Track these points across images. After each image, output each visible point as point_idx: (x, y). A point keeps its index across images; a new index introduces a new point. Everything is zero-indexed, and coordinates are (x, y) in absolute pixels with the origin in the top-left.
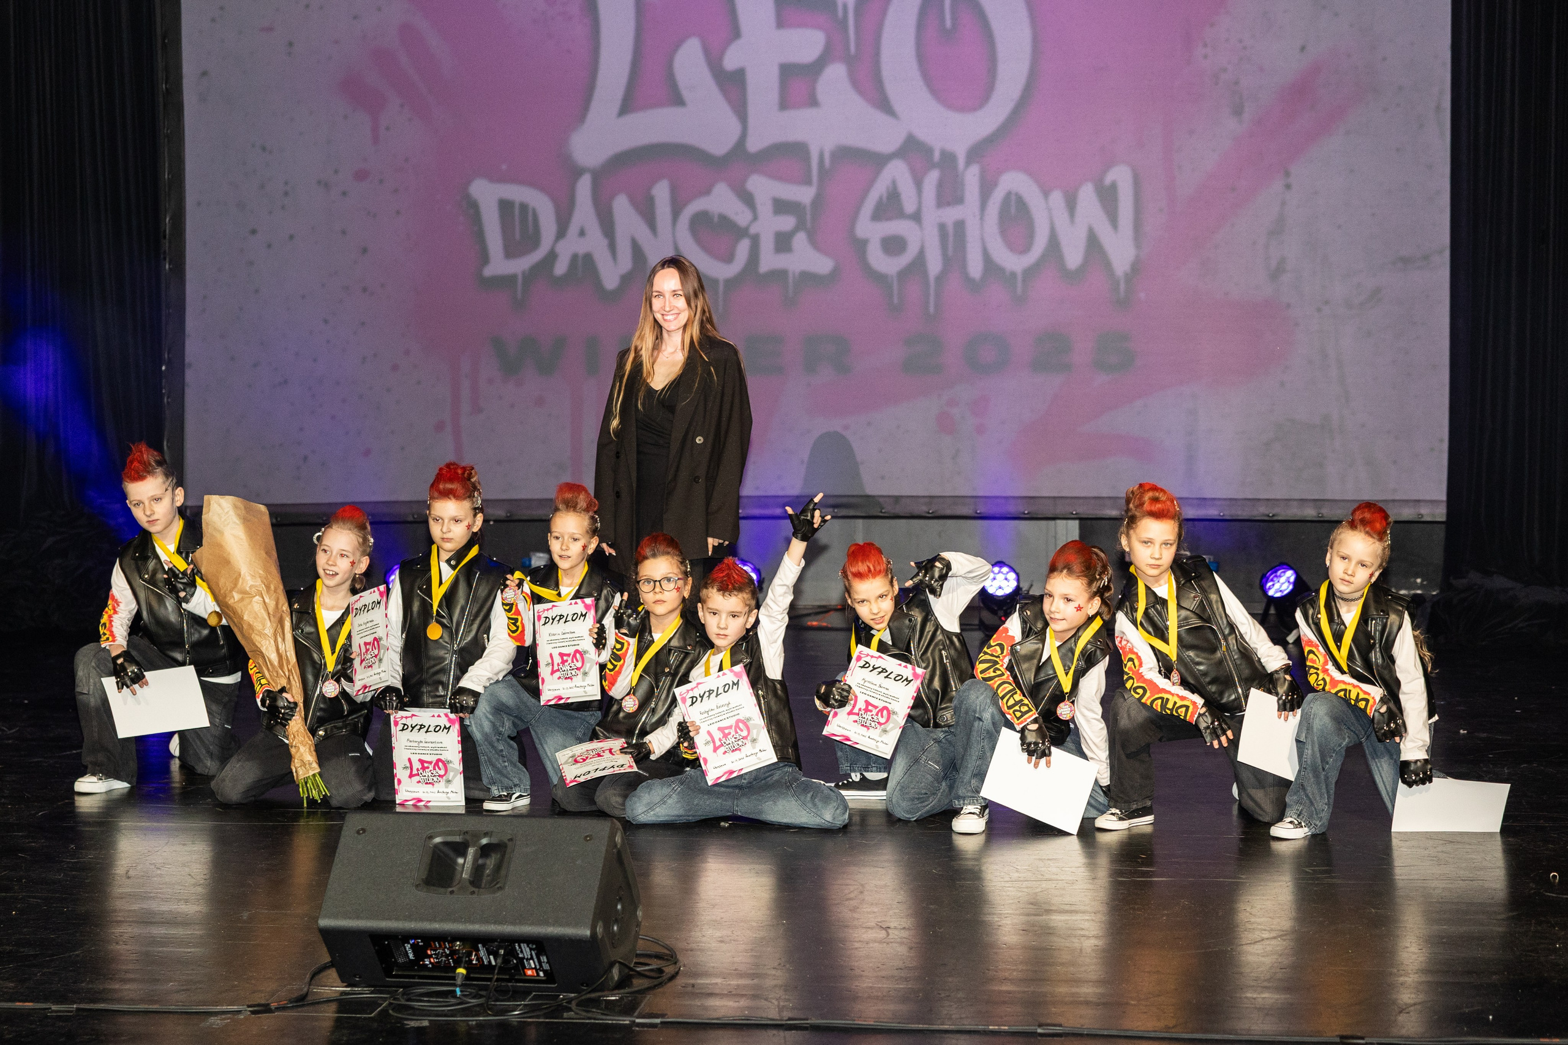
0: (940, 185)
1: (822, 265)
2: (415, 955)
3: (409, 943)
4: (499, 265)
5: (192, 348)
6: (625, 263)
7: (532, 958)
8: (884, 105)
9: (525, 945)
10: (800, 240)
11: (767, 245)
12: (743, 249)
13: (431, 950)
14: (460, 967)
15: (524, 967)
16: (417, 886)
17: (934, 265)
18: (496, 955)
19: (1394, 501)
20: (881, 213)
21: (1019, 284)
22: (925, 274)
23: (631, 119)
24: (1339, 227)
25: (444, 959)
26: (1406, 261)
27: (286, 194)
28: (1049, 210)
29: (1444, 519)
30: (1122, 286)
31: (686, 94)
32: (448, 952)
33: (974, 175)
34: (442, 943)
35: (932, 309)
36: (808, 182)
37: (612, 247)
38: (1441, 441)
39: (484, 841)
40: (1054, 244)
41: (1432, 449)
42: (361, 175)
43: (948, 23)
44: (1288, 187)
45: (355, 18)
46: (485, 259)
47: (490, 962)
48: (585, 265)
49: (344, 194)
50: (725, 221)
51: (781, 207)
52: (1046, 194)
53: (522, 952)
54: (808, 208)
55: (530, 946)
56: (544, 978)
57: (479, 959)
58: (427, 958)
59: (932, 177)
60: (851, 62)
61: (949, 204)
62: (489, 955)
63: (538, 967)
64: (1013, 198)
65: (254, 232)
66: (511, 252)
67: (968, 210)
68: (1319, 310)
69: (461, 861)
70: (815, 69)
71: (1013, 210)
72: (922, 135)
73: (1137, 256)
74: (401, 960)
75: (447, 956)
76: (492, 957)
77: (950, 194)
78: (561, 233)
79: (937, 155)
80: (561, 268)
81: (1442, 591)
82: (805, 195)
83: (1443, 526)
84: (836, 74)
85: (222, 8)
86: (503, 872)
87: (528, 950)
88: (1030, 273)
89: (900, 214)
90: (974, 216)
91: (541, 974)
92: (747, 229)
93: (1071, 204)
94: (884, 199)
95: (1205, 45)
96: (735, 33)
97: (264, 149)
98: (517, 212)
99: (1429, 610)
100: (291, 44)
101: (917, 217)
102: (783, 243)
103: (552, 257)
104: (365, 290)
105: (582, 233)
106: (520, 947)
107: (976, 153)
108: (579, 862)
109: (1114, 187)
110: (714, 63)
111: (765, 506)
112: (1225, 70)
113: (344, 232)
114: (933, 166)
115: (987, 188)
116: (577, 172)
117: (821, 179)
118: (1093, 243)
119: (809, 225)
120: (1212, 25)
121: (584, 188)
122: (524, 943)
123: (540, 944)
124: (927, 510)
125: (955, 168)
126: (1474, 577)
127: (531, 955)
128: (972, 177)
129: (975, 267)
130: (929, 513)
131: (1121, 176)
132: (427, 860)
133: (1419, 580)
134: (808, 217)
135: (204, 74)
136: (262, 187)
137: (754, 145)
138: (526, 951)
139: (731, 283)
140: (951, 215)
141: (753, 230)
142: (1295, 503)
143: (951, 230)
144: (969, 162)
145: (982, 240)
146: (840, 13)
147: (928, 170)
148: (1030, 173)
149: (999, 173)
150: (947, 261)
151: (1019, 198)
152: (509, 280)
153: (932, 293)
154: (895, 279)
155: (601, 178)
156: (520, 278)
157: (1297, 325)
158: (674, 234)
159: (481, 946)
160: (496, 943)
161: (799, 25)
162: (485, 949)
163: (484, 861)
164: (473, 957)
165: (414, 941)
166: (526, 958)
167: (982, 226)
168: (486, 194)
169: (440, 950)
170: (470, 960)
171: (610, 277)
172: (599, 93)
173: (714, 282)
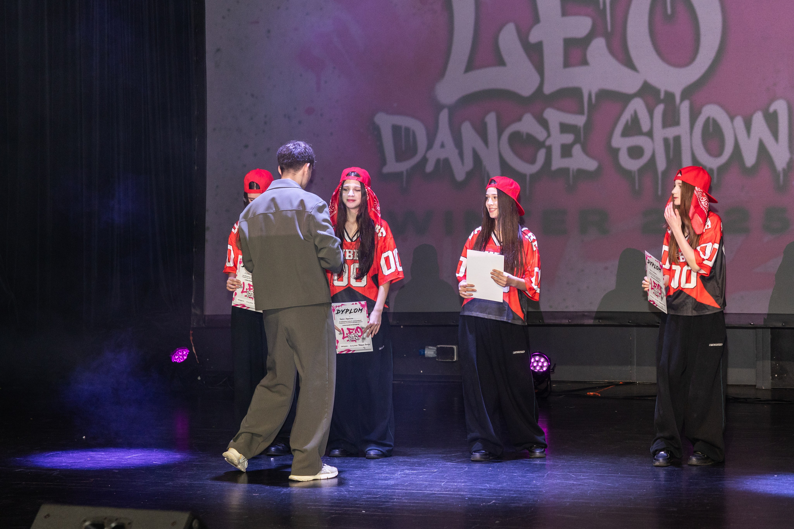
0: (665, 114)
1: (591, 165)
4: (392, 166)
6: (469, 164)
8: (629, 63)
10: (577, 150)
11: (556, 152)
12: (541, 155)
17: (661, 164)
20: (626, 133)
21: (715, 176)
22: (656, 170)
23: (473, 74)
27: (265, 123)
30: (782, 177)
31: (506, 59)
33: (686, 107)
35: (660, 193)
36: (581, 113)
37: (461, 155)
40: (737, 150)
42: (310, 111)
43: (669, 11)
45: (307, 14)
46: (384, 162)
48: (444, 166)
49: (300, 122)
50: (529, 136)
51: (565, 128)
52: (732, 118)
54: (582, 129)
59: (659, 110)
60: (608, 37)
61: (670, 126)
64: (711, 121)
65: (246, 146)
66: (400, 157)
67: (682, 130)
70: (585, 42)
71: (711, 129)
72: (654, 82)
73: (791, 158)
77: (671, 119)
78: (430, 146)
79: (662, 96)
80: (430, 167)
82: (580, 120)
84: (598, 45)
85: (229, 10)
88: (722, 169)
90: (686, 133)
92: (544, 142)
93: (748, 125)
94: (630, 123)
96: (536, 20)
97: (253, 95)
98: (403, 134)
100: (269, 31)
101: (650, 134)
102: (566, 151)
103: (424, 160)
105: (442, 146)
107: (687, 93)
109: (775, 113)
110: (523, 39)
114: (659, 101)
115: (694, 115)
117: (589, 112)
118: (762, 149)
119: (582, 140)
121: (444, 116)
125: (674, 102)
128: (684, 108)
131: (780, 107)
134: (582, 134)
135: (218, 50)
136: (252, 119)
137: (548, 89)
139: (532, 176)
140: (671, 132)
141: (548, 143)
143: (671, 142)
144: (683, 99)
145: (692, 148)
146: (601, 6)
147: (657, 104)
148: (722, 106)
149: (702, 106)
150: (669, 161)
151: (715, 122)
152: (398, 175)
153: (660, 182)
154: (636, 174)
155: (453, 109)
156: (405, 173)
158: (499, 146)
161: (576, 14)
167: (691, 139)
168: (385, 122)
171: (460, 173)
172: (453, 58)
173: (524, 176)
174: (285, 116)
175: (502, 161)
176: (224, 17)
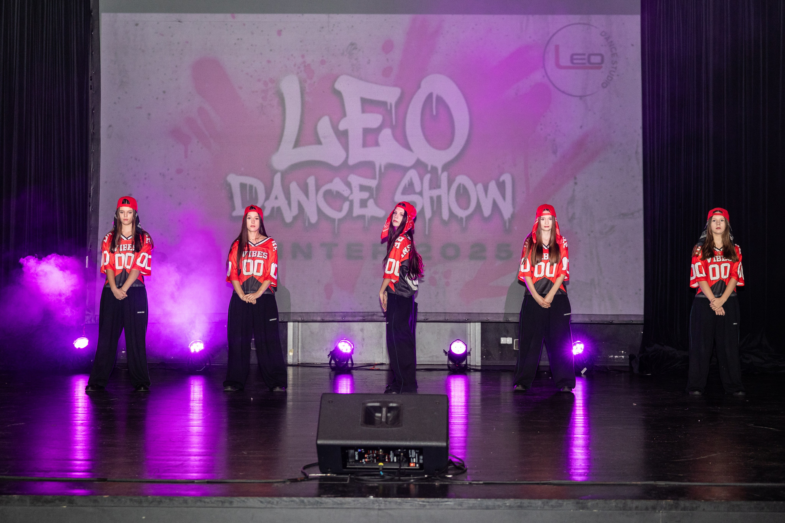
0: (431, 180)
2: (359, 458)
3: (357, 451)
6: (295, 211)
7: (415, 458)
8: (407, 146)
9: (414, 451)
10: (371, 202)
11: (356, 204)
12: (346, 206)
13: (367, 455)
14: (380, 462)
15: (410, 462)
16: (361, 425)
17: (428, 214)
18: (398, 456)
19: (621, 315)
20: (404, 193)
21: (464, 223)
22: (424, 217)
23: (299, 150)
24: (597, 200)
26: (624, 215)
27: (145, 179)
28: (476, 191)
29: (642, 322)
30: (507, 224)
31: (322, 140)
32: (375, 455)
34: (373, 451)
35: (427, 233)
36: (374, 178)
37: (289, 204)
38: (641, 290)
39: (391, 405)
40: (479, 206)
41: (636, 293)
42: (179, 171)
43: (434, 113)
44: (576, 183)
45: (178, 104)
46: (233, 208)
47: (394, 460)
48: (277, 212)
49: (171, 179)
50: (338, 193)
51: (363, 188)
52: (475, 185)
53: (411, 454)
54: (374, 189)
55: (416, 451)
56: (418, 468)
57: (389, 459)
58: (364, 459)
59: (427, 177)
60: (393, 128)
61: (434, 188)
62: (394, 456)
63: (417, 462)
64: (462, 186)
67: (442, 191)
68: (589, 235)
69: (378, 415)
70: (378, 130)
71: (461, 191)
72: (423, 159)
73: (514, 212)
74: (351, 460)
75: (373, 457)
76: (395, 458)
77: (435, 184)
78: (267, 198)
79: (429, 168)
81: (640, 352)
82: (373, 183)
83: (642, 325)
84: (387, 133)
85: (119, 98)
86: (402, 417)
87: (414, 453)
88: (469, 217)
89: (415, 193)
90: (445, 193)
91: (417, 465)
92: (348, 197)
93: (486, 190)
94: (407, 185)
95: (541, 125)
96: (344, 115)
97: (136, 159)
98: (248, 188)
99: (638, 360)
100: (149, 114)
101: (421, 194)
102: (363, 204)
104: (180, 221)
105: (276, 198)
106: (411, 452)
107: (446, 167)
108: (435, 413)
109: (504, 182)
110: (335, 127)
111: (355, 316)
112: (550, 135)
113: (171, 196)
114: (427, 172)
115: (450, 182)
116: (275, 172)
117: (380, 177)
118: (495, 205)
119: (375, 196)
120: (544, 116)
121: (277, 179)
122: (413, 449)
123: (420, 450)
124: (424, 319)
125: (437, 173)
126: (656, 346)
127: (415, 456)
128: (444, 177)
129: (445, 215)
131: (507, 178)
133: (623, 352)
134: (375, 192)
135: (110, 126)
136: (135, 175)
137: (351, 162)
138: (413, 453)
139: (341, 220)
140: (435, 193)
141: (350, 198)
142: (580, 315)
143: (435, 199)
144: (443, 171)
145: (448, 203)
146: (389, 107)
147: (425, 174)
148: (469, 176)
149: (456, 175)
150: (433, 212)
151: (464, 186)
153: (427, 226)
155: (285, 174)
157: (580, 241)
158: (316, 199)
159: (391, 452)
160: (399, 450)
161: (371, 112)
162: (393, 454)
163: (389, 415)
164: (387, 458)
165: (359, 450)
166: (412, 457)
167: (448, 198)
168: (235, 180)
169: (371, 455)
170: (386, 459)
171: (288, 217)
172: (285, 138)
173: (333, 220)
174: (160, 174)
175: (319, 211)
176: (115, 103)
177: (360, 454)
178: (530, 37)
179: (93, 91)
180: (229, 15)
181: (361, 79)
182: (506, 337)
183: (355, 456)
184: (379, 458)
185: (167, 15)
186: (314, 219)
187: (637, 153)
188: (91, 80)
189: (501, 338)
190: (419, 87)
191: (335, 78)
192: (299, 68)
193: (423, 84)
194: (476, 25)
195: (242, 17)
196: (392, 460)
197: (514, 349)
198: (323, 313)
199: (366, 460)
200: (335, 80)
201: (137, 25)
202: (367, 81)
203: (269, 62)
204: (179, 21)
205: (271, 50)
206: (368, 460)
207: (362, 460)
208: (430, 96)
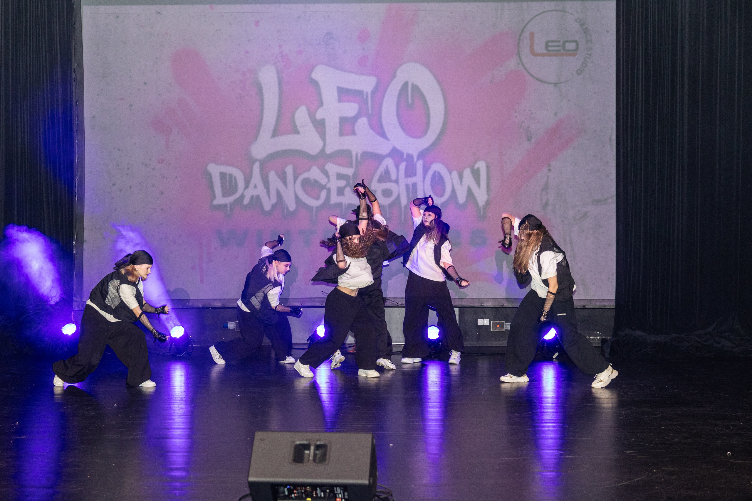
0: (407, 168)
2: (288, 494)
3: (286, 487)
4: (220, 200)
5: (87, 234)
6: (274, 199)
7: (341, 493)
8: (382, 134)
10: (348, 190)
11: (334, 192)
12: (323, 194)
13: (296, 491)
14: (308, 497)
15: (336, 497)
16: (291, 464)
17: (404, 201)
18: (325, 492)
19: (594, 300)
20: (381, 180)
22: (400, 205)
23: (277, 139)
24: (571, 187)
25: (301, 494)
26: (598, 201)
27: (128, 169)
28: (452, 179)
29: (614, 307)
30: (482, 211)
31: (300, 129)
32: (303, 491)
33: (421, 164)
34: (302, 488)
35: (403, 220)
36: (351, 166)
37: (268, 193)
38: (613, 275)
39: (318, 443)
40: (453, 191)
41: (609, 278)
42: (161, 161)
43: (410, 101)
44: (550, 170)
45: (159, 95)
46: (214, 197)
47: (321, 495)
48: (256, 200)
49: (153, 169)
50: (316, 181)
51: (340, 176)
52: (450, 172)
53: (337, 491)
54: (351, 177)
55: (341, 488)
57: (316, 494)
58: (293, 494)
59: (403, 165)
60: (369, 117)
61: (410, 176)
62: (321, 493)
63: (343, 497)
64: (437, 173)
65: (114, 185)
66: (225, 194)
67: (418, 178)
68: (563, 221)
69: (307, 452)
70: (355, 119)
71: (437, 178)
72: (399, 147)
73: (488, 199)
74: (282, 495)
75: (302, 493)
77: (410, 172)
78: (247, 187)
79: (405, 156)
80: (246, 201)
81: (613, 336)
82: (350, 171)
83: (614, 310)
84: (363, 122)
85: (102, 90)
86: (328, 456)
87: (340, 490)
89: (390, 180)
90: (421, 181)
92: (325, 185)
93: (461, 177)
94: (383, 173)
95: (516, 112)
96: (321, 104)
97: (119, 150)
98: (228, 177)
99: (610, 345)
100: (131, 105)
101: (397, 181)
102: (341, 191)
103: (242, 197)
104: (162, 210)
105: (255, 187)
106: (336, 489)
107: (422, 155)
109: (478, 169)
110: (312, 116)
112: (524, 122)
113: (153, 185)
114: (404, 160)
115: (426, 169)
117: (356, 166)
118: (470, 193)
120: (518, 104)
121: (256, 168)
122: (338, 487)
123: (345, 487)
125: (413, 161)
126: (627, 331)
128: (419, 165)
130: (401, 305)
131: (481, 165)
132: (292, 451)
133: (598, 333)
134: (352, 181)
135: (94, 117)
136: (118, 165)
137: (328, 151)
138: (338, 490)
139: (318, 208)
140: (411, 181)
141: (328, 186)
143: (411, 187)
144: (418, 160)
145: (424, 191)
146: (365, 96)
147: (401, 162)
148: (444, 164)
149: (432, 163)
151: (439, 174)
152: (224, 206)
153: (403, 213)
154: (388, 207)
155: (263, 162)
156: (229, 205)
157: (554, 227)
158: (294, 188)
159: (318, 489)
160: (325, 487)
161: (348, 101)
162: (320, 490)
163: (317, 452)
164: (314, 493)
165: (288, 487)
166: (338, 493)
167: (424, 186)
168: (215, 170)
169: (300, 491)
170: (313, 495)
171: (267, 205)
172: (263, 128)
173: (311, 208)
174: (143, 164)
175: (297, 198)
176: (98, 95)
177: (288, 490)
178: (505, 25)
179: (77, 83)
180: (207, 6)
181: (338, 69)
182: (483, 319)
183: (284, 492)
184: (308, 493)
185: (147, 7)
186: (292, 206)
187: (610, 139)
188: (75, 72)
189: (479, 320)
190: (394, 76)
191: (312, 68)
192: (276, 58)
193: (399, 73)
194: (451, 13)
195: (220, 8)
196: (319, 495)
197: (491, 330)
198: (302, 298)
199: (295, 495)
200: (312, 71)
201: (117, 17)
202: (342, 70)
203: (247, 52)
204: (159, 13)
205: (249, 41)
206: (297, 495)
207: (291, 495)
208: (406, 84)
